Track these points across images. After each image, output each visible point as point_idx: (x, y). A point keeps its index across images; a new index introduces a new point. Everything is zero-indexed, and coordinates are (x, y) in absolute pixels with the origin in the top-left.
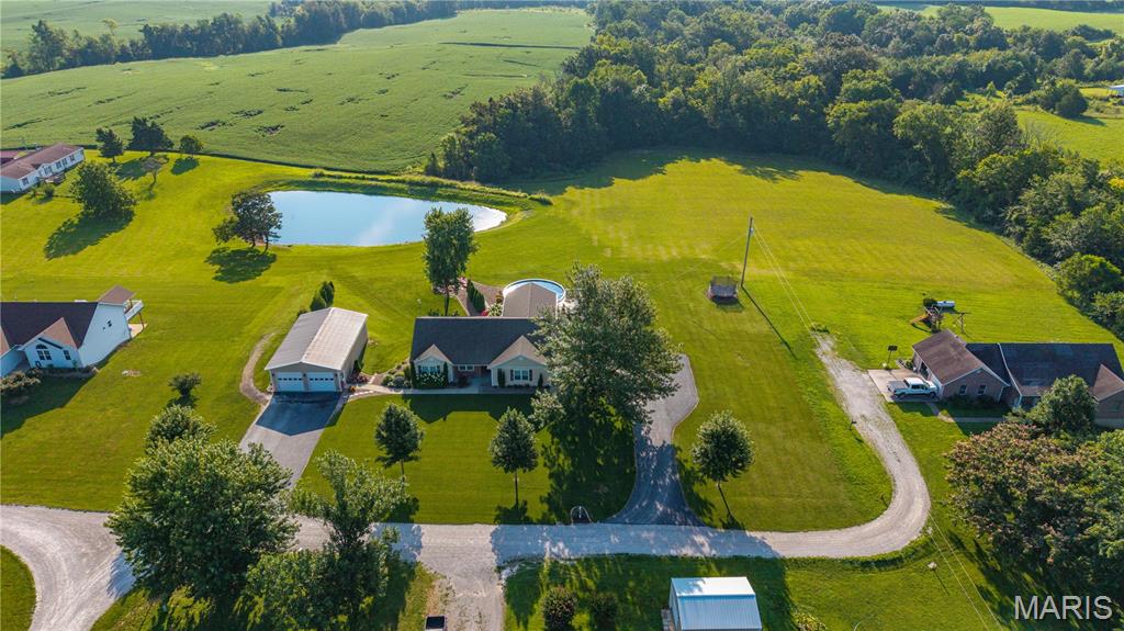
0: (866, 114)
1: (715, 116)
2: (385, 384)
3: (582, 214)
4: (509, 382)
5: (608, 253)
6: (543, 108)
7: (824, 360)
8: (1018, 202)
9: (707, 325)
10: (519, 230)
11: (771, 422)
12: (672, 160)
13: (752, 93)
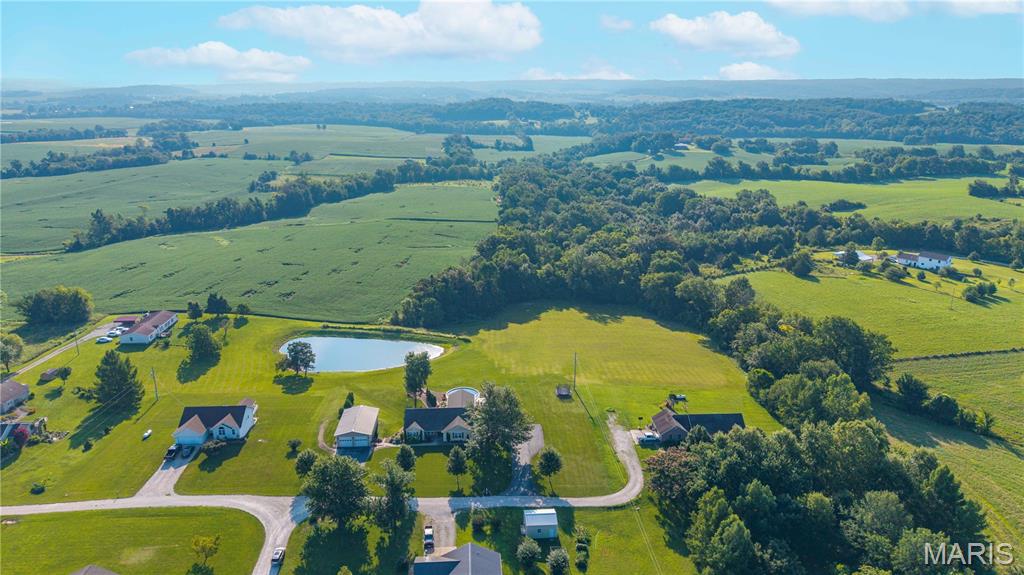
0: (662, 281)
1: (572, 280)
2: (391, 442)
3: (489, 348)
4: (452, 439)
5: (503, 371)
6: (464, 281)
7: (610, 426)
8: (735, 339)
9: (553, 410)
10: (452, 358)
11: (578, 454)
12: (545, 310)
13: (595, 267)
